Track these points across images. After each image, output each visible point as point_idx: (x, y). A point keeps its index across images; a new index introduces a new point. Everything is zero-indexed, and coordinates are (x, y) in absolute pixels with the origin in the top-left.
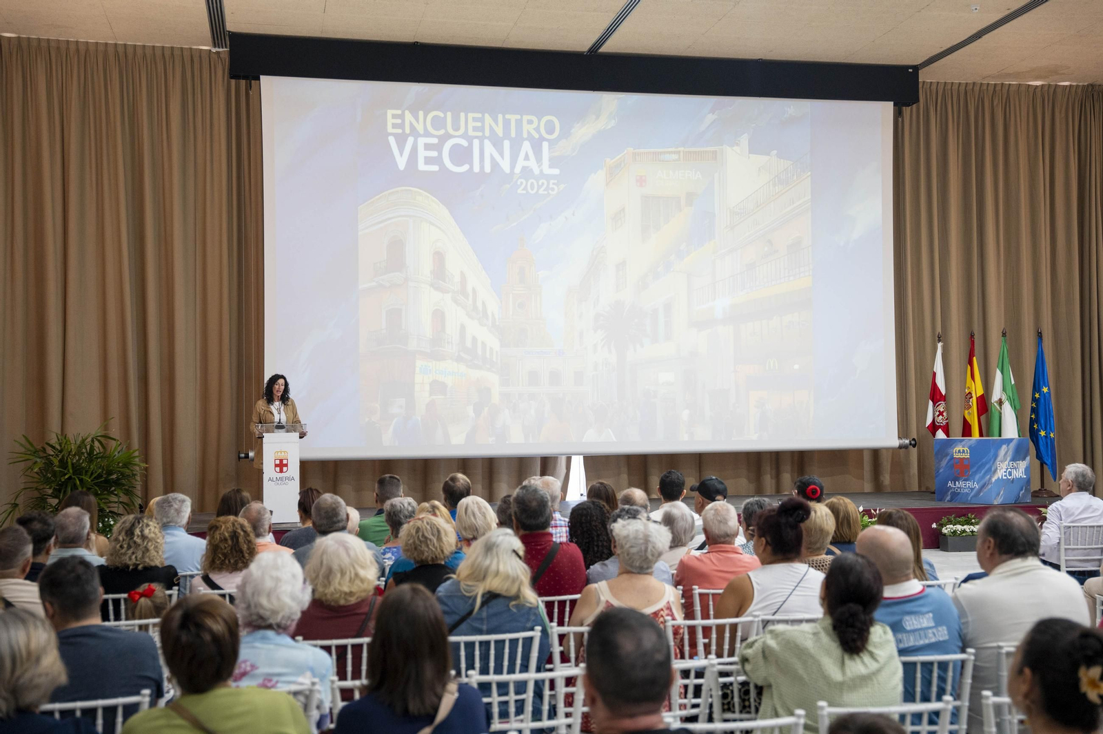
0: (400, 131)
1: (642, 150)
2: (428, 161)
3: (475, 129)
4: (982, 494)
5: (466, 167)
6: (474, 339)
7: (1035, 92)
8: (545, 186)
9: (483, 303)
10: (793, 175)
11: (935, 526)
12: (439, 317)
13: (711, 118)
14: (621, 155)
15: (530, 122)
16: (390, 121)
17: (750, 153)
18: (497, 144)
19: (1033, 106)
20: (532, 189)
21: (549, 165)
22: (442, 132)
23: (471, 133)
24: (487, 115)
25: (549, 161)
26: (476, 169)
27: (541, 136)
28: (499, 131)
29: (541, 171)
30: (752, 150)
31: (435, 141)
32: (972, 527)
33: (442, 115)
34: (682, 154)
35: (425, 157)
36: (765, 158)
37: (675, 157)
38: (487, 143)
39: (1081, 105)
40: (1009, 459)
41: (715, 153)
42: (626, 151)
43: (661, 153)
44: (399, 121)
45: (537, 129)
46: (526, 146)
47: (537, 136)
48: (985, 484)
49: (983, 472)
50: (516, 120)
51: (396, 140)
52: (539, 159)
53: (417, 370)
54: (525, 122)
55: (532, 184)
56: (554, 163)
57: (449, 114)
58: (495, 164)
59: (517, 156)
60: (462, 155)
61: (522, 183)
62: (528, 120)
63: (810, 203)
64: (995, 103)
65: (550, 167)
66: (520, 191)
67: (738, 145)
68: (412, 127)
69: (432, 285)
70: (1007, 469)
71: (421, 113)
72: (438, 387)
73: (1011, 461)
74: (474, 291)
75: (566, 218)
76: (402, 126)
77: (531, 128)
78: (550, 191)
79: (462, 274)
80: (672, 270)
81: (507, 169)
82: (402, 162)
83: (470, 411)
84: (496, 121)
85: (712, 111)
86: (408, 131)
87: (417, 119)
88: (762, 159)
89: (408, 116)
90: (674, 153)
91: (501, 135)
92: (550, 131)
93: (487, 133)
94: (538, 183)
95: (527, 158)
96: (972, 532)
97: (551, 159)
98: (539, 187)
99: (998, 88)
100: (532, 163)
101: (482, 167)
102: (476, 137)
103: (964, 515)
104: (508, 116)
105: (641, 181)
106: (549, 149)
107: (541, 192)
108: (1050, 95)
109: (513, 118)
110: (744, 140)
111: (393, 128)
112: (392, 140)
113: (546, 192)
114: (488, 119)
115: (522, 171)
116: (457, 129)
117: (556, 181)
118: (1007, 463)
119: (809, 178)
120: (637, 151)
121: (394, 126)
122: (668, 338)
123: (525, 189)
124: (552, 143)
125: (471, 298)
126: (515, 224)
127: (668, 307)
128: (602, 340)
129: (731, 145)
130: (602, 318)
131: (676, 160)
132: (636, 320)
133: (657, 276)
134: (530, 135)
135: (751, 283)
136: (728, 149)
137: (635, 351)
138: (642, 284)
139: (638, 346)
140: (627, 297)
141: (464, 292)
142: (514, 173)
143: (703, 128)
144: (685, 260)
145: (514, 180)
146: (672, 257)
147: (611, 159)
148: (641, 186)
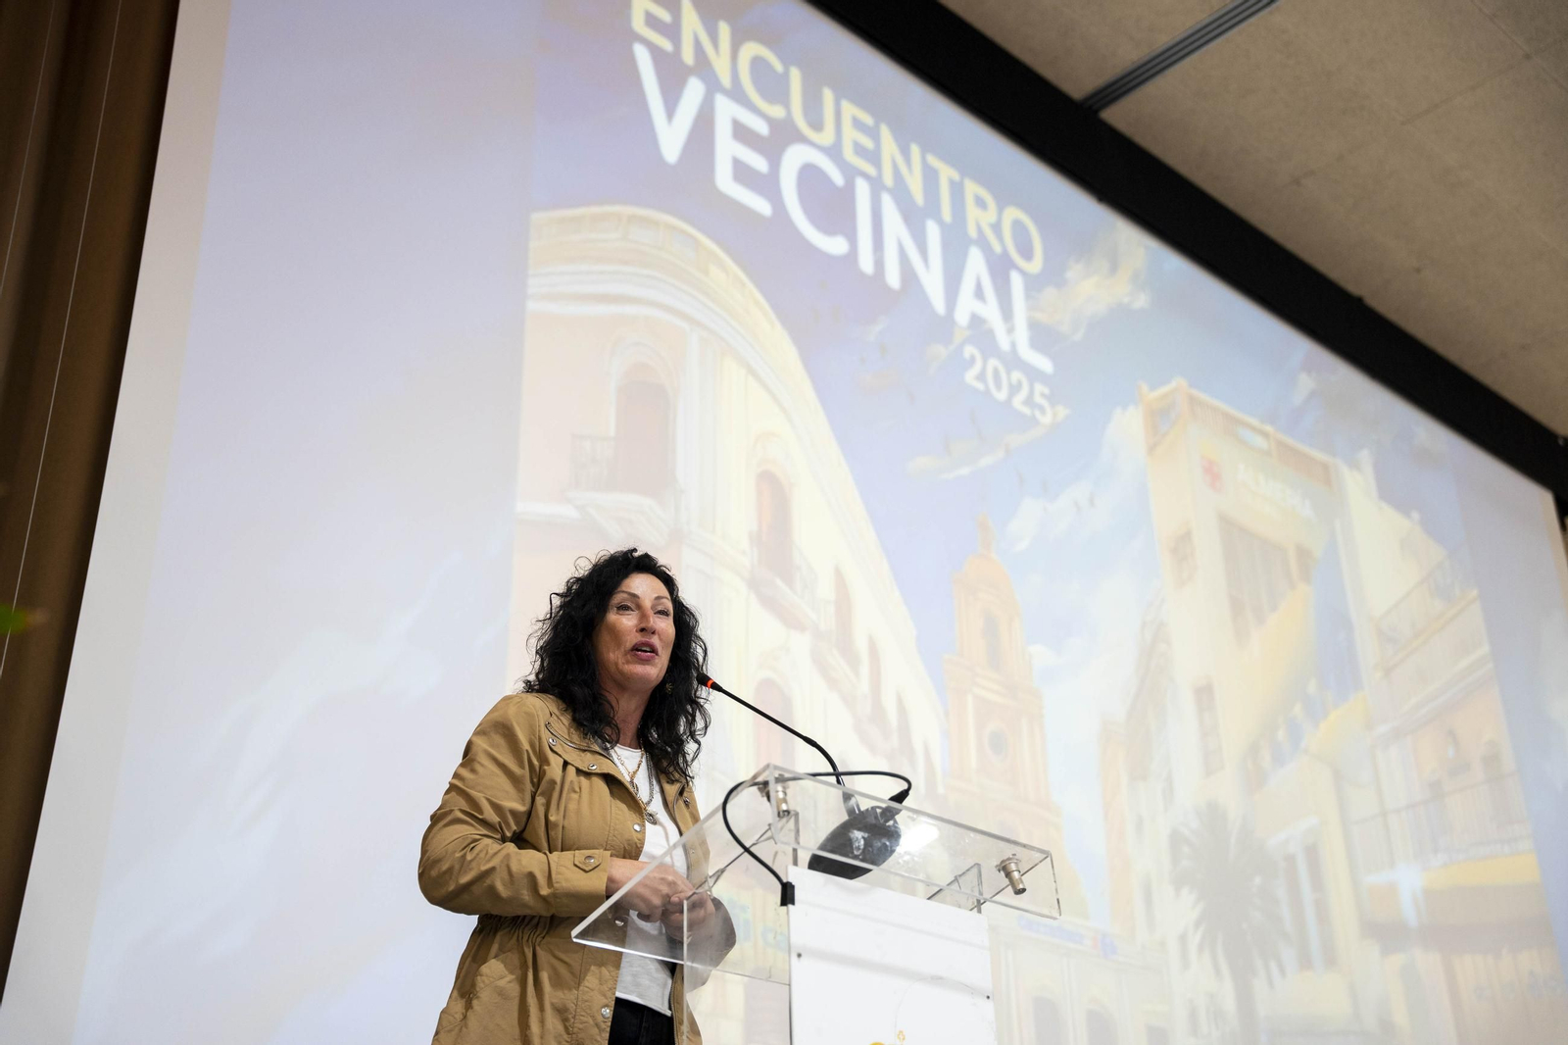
0: (667, 45)
1: (1202, 396)
2: (742, 173)
3: (859, 150)
5: (841, 245)
8: (1025, 392)
9: (900, 701)
10: (1454, 583)
13: (1307, 381)
14: (1172, 385)
15: (981, 203)
17: (1382, 497)
18: (913, 218)
20: (997, 388)
21: (1030, 339)
22: (777, 112)
23: (849, 155)
24: (885, 130)
25: (1030, 330)
26: (865, 263)
27: (1006, 253)
28: (916, 187)
29: (1013, 345)
30: (1383, 493)
31: (762, 128)
33: (779, 67)
34: (1273, 443)
35: (735, 160)
36: (1405, 523)
37: (1259, 441)
38: (888, 206)
41: (1325, 467)
42: (1176, 384)
43: (1236, 420)
44: (664, 16)
45: (997, 232)
46: (976, 264)
47: (998, 249)
51: (654, 65)
52: (1007, 313)
54: (970, 197)
55: (996, 372)
56: (1043, 336)
57: (796, 73)
58: (908, 275)
59: (958, 278)
60: (828, 204)
61: (973, 359)
62: (976, 196)
65: (1033, 345)
66: (970, 376)
67: (1357, 467)
68: (701, 50)
69: (754, 584)
71: (724, 32)
74: (874, 650)
75: (1076, 504)
76: (673, 34)
77: (983, 219)
78: (1036, 413)
80: (1303, 746)
81: (939, 304)
82: (671, 138)
84: (906, 157)
85: (1305, 369)
86: (688, 56)
87: (713, 39)
88: (1401, 522)
89: (691, 17)
90: (1259, 432)
91: (919, 199)
92: (1024, 249)
93: (888, 179)
95: (980, 293)
97: (1034, 326)
98: (1014, 389)
100: (991, 311)
101: (880, 266)
102: (864, 175)
104: (932, 160)
105: (1212, 473)
106: (1027, 296)
107: (1018, 402)
109: (943, 170)
110: (1367, 461)
111: (648, 25)
112: (642, 56)
113: (1026, 410)
114: (888, 140)
115: (971, 324)
116: (816, 126)
117: (1048, 391)
119: (1479, 602)
120: (1193, 391)
121: (652, 22)
122: (1331, 960)
123: (981, 377)
124: (1033, 284)
125: (865, 669)
126: (965, 471)
127: (1312, 852)
128: (1197, 924)
129: (1349, 465)
130: (1186, 849)
131: (1265, 452)
132: (1258, 880)
133: (1278, 756)
134: (982, 238)
135: (1446, 838)
136: (1346, 470)
137: (1270, 982)
138: (1254, 770)
139: (1274, 968)
140: (1230, 795)
141: (843, 641)
142: (955, 322)
143: (1298, 399)
144: (1322, 726)
145: (957, 341)
146: (1298, 710)
147: (1150, 390)
148: (1214, 487)
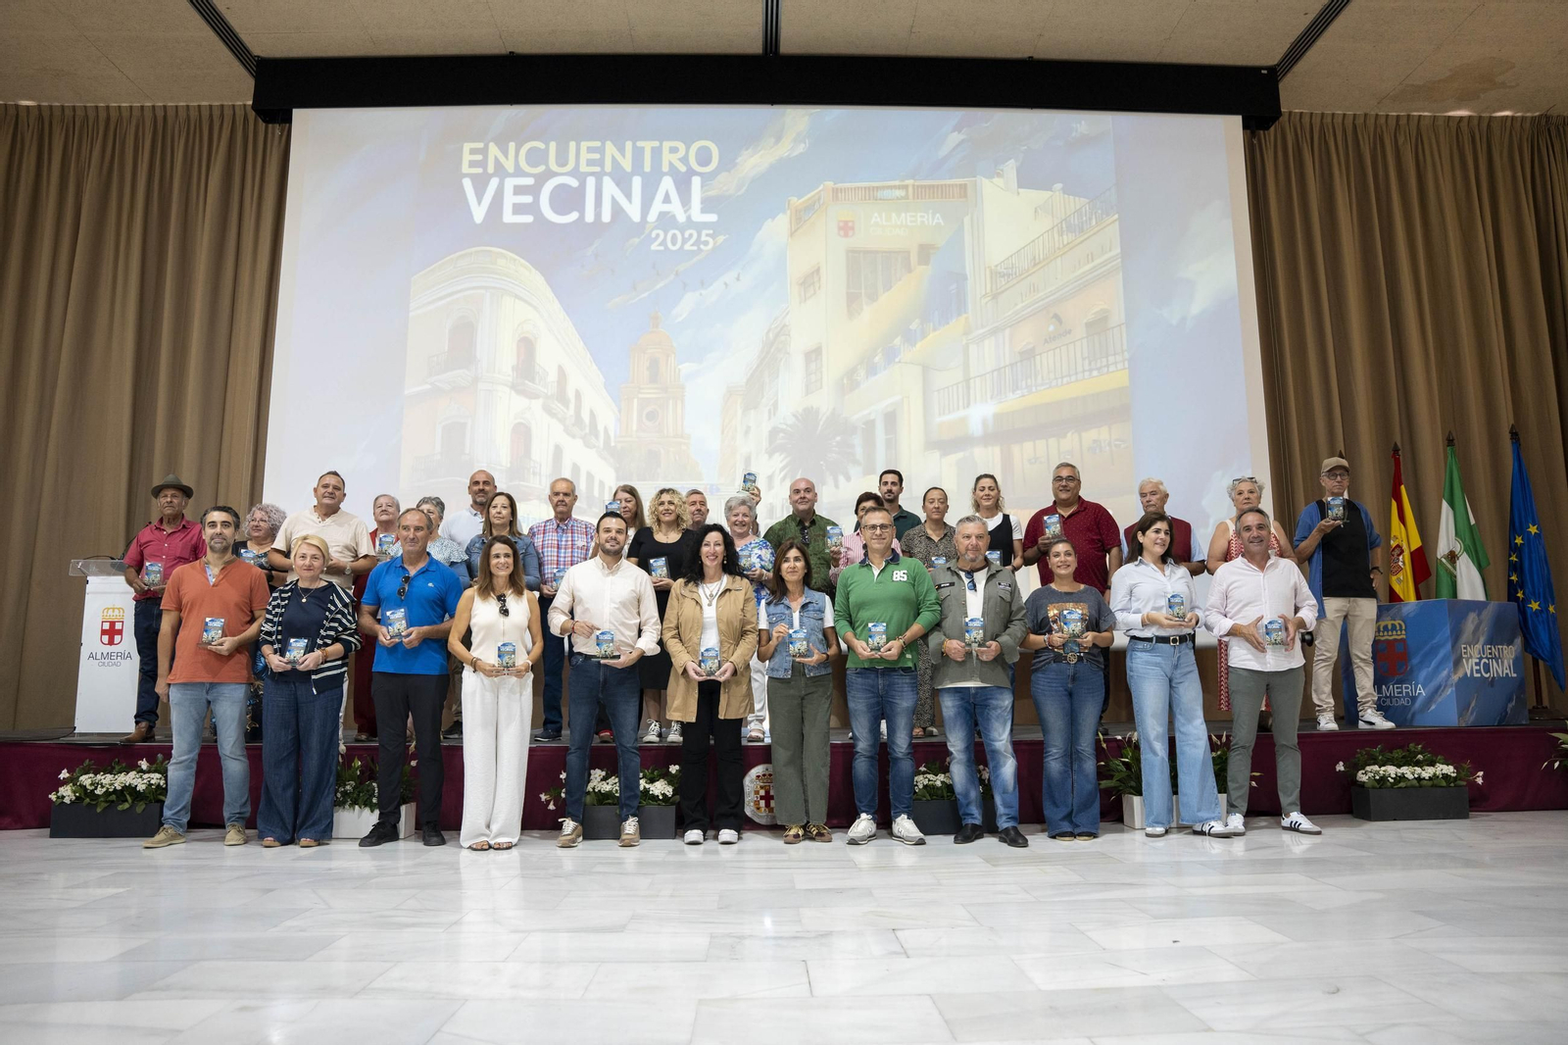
0: (480, 170)
1: (847, 185)
2: (518, 209)
3: (590, 163)
4: (1433, 707)
5: (574, 216)
6: (575, 468)
7: (1458, 127)
8: (694, 238)
9: (592, 415)
10: (1090, 219)
11: (1342, 769)
12: (522, 434)
13: (955, 138)
14: (816, 191)
15: (674, 150)
16: (467, 157)
17: (1020, 186)
18: (623, 181)
19: (1458, 145)
20: (674, 244)
21: (702, 209)
22: (542, 168)
23: (584, 168)
24: (609, 144)
25: (702, 203)
26: (590, 217)
27: (690, 170)
28: (627, 165)
29: (689, 218)
30: (1024, 183)
31: (530, 181)
32: (1418, 770)
33: (542, 146)
34: (910, 189)
35: (514, 205)
36: (1045, 195)
37: (901, 193)
38: (608, 183)
39: (1532, 142)
40: (1482, 640)
41: (963, 187)
42: (821, 188)
43: (878, 188)
44: (479, 157)
45: (685, 160)
46: (667, 184)
47: (683, 169)
48: (1440, 686)
49: (1433, 664)
50: (653, 148)
51: (473, 184)
52: (686, 201)
54: (665, 151)
55: (674, 236)
56: (708, 205)
57: (553, 145)
58: (617, 210)
59: (652, 198)
60: (569, 199)
61: (658, 235)
62: (671, 148)
63: (1119, 261)
64: (1401, 140)
65: (703, 211)
66: (654, 247)
67: (999, 175)
68: (498, 163)
69: (513, 387)
70: (1481, 659)
71: (512, 146)
73: (1486, 643)
74: (578, 395)
75: (726, 284)
76: (483, 164)
77: (675, 158)
78: (702, 247)
79: (560, 369)
80: (897, 360)
81: (636, 217)
82: (479, 213)
84: (622, 150)
85: (958, 129)
86: (491, 169)
87: (506, 154)
88: (1039, 196)
89: (494, 150)
90: (899, 187)
91: (628, 169)
92: (704, 162)
93: (608, 168)
94: (683, 235)
95: (667, 199)
96: (1419, 779)
97: (703, 201)
98: (685, 241)
99: (1403, 122)
100: (675, 207)
101: (598, 214)
102: (592, 174)
103: (1401, 747)
104: (640, 144)
105: (846, 229)
106: (702, 187)
107: (687, 247)
108: (1481, 131)
109: (648, 146)
110: (1010, 168)
111: (470, 167)
112: (467, 183)
113: (695, 248)
114: (610, 148)
115: (658, 219)
116: (563, 165)
117: (711, 232)
118: (1479, 646)
119: (1117, 223)
120: (840, 185)
121: (472, 164)
123: (663, 243)
124: (707, 179)
125: (572, 406)
126: (646, 295)
128: (782, 470)
129: (990, 177)
130: (781, 435)
131: (902, 198)
132: (838, 438)
133: (872, 370)
134: (673, 169)
135: (1029, 381)
136: (985, 181)
137: (837, 486)
138: (849, 383)
139: (841, 478)
140: (824, 401)
141: (562, 397)
142: (646, 222)
143: (944, 151)
144: (919, 345)
145: (647, 231)
146: (898, 341)
147: (799, 199)
148: (846, 235)
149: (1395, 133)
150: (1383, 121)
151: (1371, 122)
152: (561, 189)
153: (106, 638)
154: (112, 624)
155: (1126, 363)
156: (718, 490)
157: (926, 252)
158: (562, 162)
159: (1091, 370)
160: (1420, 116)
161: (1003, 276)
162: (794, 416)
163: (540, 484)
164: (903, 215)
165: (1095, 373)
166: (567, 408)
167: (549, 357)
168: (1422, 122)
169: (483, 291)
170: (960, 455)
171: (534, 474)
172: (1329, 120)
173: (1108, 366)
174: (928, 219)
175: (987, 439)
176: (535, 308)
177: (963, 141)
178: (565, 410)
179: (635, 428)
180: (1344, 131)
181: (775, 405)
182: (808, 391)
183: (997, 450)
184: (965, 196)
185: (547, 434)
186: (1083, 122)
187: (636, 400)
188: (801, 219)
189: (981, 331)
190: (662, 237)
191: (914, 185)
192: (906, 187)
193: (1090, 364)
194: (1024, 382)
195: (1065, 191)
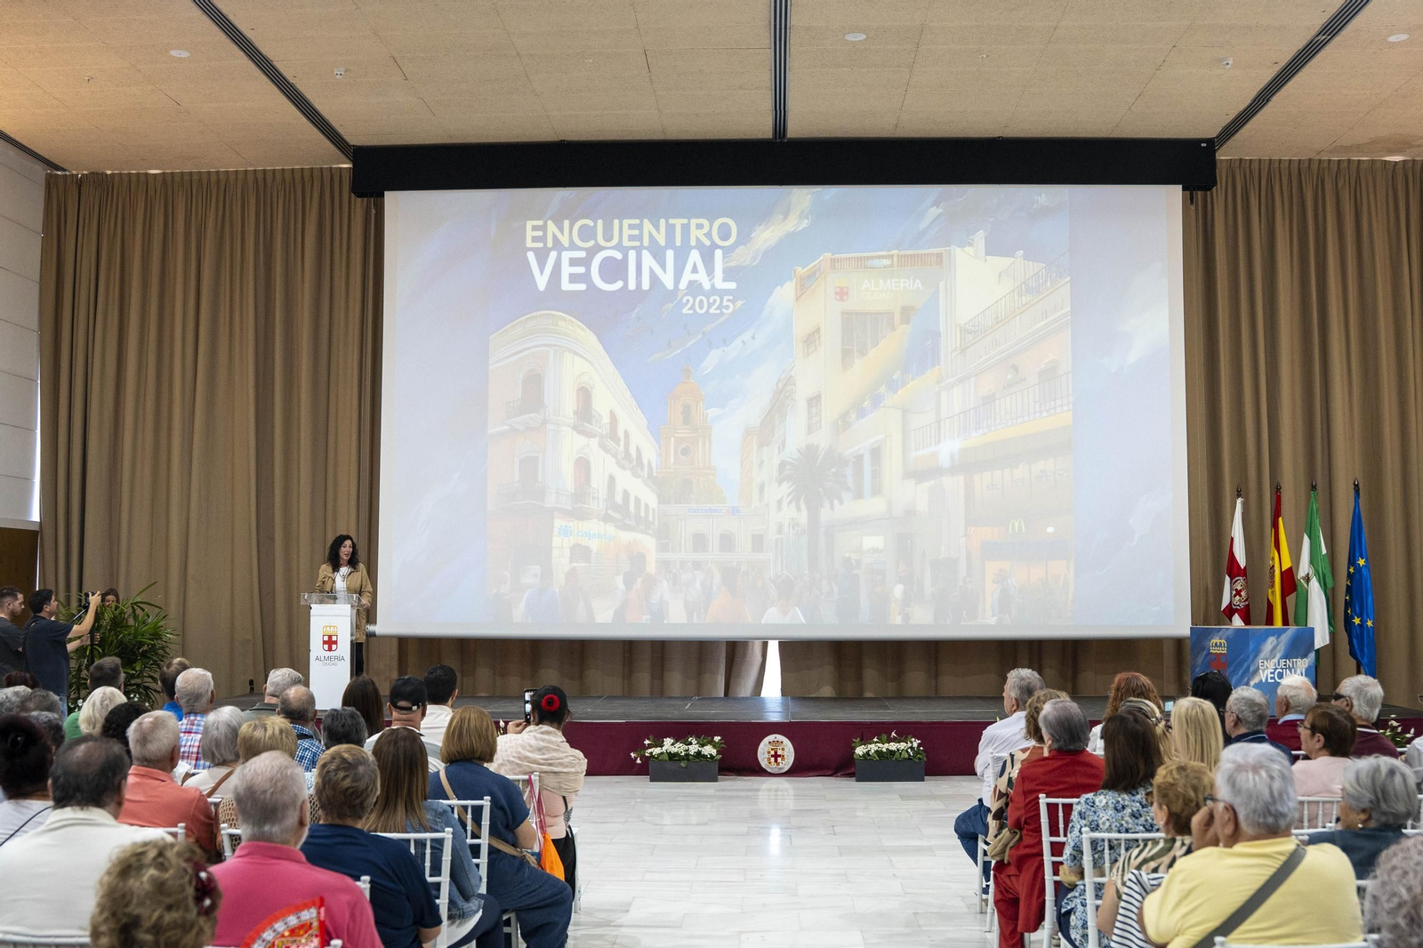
0: (541, 245)
1: (843, 256)
2: (574, 278)
3: (631, 238)
5: (619, 284)
6: (626, 494)
7: (1394, 169)
8: (718, 303)
9: (638, 450)
10: (1046, 281)
12: (583, 466)
13: (934, 211)
14: (817, 262)
15: (700, 226)
16: (530, 233)
17: (986, 255)
18: (658, 255)
19: (1393, 185)
20: (701, 308)
21: (723, 278)
22: (591, 243)
23: (626, 243)
24: (646, 221)
25: (723, 273)
26: (632, 286)
27: (713, 244)
28: (661, 239)
29: (713, 285)
30: (990, 250)
31: (582, 254)
33: (591, 223)
34: (895, 259)
35: (570, 274)
36: (1009, 260)
37: (886, 262)
38: (646, 255)
40: (1278, 656)
41: (939, 256)
42: (821, 258)
43: (869, 258)
44: (540, 233)
45: (709, 235)
46: (695, 256)
47: (708, 243)
50: (682, 225)
51: (536, 256)
52: (710, 271)
53: (556, 532)
54: (693, 227)
55: (701, 301)
56: (729, 274)
57: (600, 222)
58: (654, 279)
59: (683, 268)
60: (614, 270)
61: (688, 301)
62: (697, 224)
63: (1069, 317)
64: (1340, 185)
65: (725, 280)
66: (685, 311)
67: (970, 245)
68: (555, 239)
69: (575, 428)
70: (1276, 669)
71: (566, 223)
72: (581, 552)
73: (1282, 658)
74: (627, 434)
75: (743, 342)
76: (543, 239)
77: (700, 234)
78: (724, 310)
79: (612, 414)
80: (882, 405)
81: (669, 285)
82: (542, 282)
83: (619, 580)
84: (657, 227)
85: (936, 204)
86: (550, 245)
87: (561, 230)
88: (1002, 262)
89: (552, 227)
90: (886, 257)
92: (725, 237)
93: (646, 243)
94: (708, 300)
95: (695, 270)
97: (725, 271)
98: (710, 306)
99: (1344, 165)
100: (702, 276)
101: (639, 283)
102: (633, 248)
104: (671, 221)
105: (842, 294)
106: (724, 258)
107: (712, 311)
109: (678, 223)
110: (980, 238)
111: (533, 241)
112: (531, 256)
113: (718, 312)
114: (648, 226)
115: (688, 287)
116: (609, 239)
117: (731, 298)
118: (1275, 660)
119: (1069, 284)
120: (837, 256)
121: (535, 239)
122: (877, 491)
123: (692, 308)
124: (727, 251)
125: (622, 443)
126: (679, 351)
127: (876, 453)
128: (789, 495)
129: (962, 245)
130: (788, 467)
131: (889, 266)
132: (833, 470)
133: (862, 413)
134: (700, 246)
135: (989, 421)
136: (958, 250)
137: (832, 508)
138: (843, 423)
139: (836, 502)
140: (822, 439)
141: (613, 435)
142: (679, 290)
143: (923, 225)
144: (900, 392)
145: (679, 298)
146: (882, 389)
147: (803, 268)
148: (842, 299)
149: (1336, 177)
150: (1326, 165)
151: (1315, 167)
152: (606, 260)
153: (326, 647)
154: (330, 637)
155: (1071, 405)
156: (738, 511)
157: (907, 313)
158: (608, 238)
159: (1041, 412)
160: (1359, 160)
161: (971, 333)
162: (799, 451)
163: (598, 506)
164: (889, 281)
165: (1044, 414)
166: (619, 445)
167: (603, 403)
168: (1361, 166)
169: (547, 348)
170: (932, 482)
171: (593, 498)
172: (1277, 165)
173: (1055, 408)
174: (909, 285)
175: (954, 470)
176: (589, 361)
177: (940, 215)
178: (616, 447)
179: (672, 462)
180: (1290, 175)
181: (784, 444)
182: (810, 430)
183: (961, 478)
184: (941, 263)
185: (603, 465)
186: (1043, 195)
187: (672, 439)
188: (804, 286)
189: (952, 380)
190: (691, 302)
191: (898, 255)
192: (891, 257)
193: (1040, 407)
194: (985, 423)
195: (1025, 257)
